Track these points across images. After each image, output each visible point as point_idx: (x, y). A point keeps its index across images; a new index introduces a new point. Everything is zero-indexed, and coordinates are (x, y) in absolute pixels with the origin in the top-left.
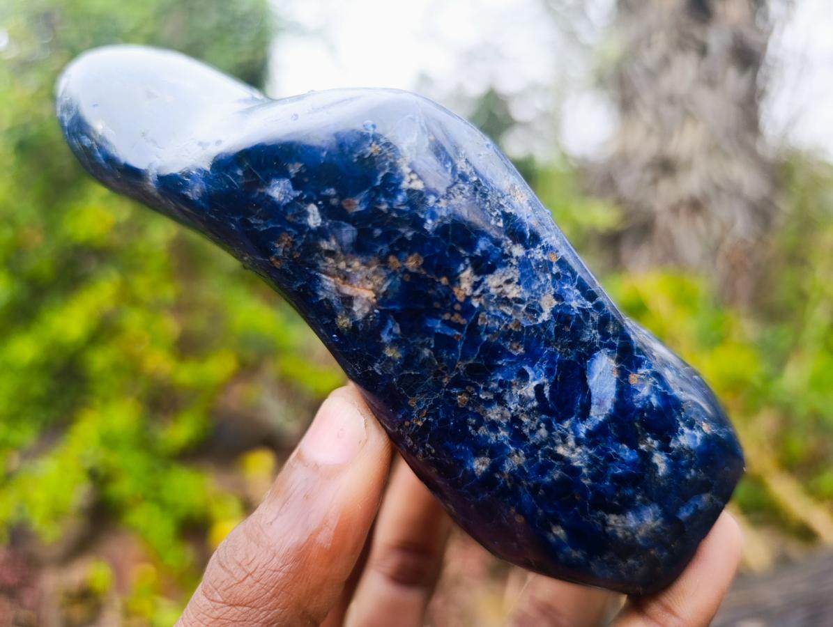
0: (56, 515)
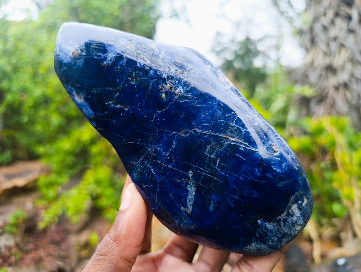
0: (78, 212)
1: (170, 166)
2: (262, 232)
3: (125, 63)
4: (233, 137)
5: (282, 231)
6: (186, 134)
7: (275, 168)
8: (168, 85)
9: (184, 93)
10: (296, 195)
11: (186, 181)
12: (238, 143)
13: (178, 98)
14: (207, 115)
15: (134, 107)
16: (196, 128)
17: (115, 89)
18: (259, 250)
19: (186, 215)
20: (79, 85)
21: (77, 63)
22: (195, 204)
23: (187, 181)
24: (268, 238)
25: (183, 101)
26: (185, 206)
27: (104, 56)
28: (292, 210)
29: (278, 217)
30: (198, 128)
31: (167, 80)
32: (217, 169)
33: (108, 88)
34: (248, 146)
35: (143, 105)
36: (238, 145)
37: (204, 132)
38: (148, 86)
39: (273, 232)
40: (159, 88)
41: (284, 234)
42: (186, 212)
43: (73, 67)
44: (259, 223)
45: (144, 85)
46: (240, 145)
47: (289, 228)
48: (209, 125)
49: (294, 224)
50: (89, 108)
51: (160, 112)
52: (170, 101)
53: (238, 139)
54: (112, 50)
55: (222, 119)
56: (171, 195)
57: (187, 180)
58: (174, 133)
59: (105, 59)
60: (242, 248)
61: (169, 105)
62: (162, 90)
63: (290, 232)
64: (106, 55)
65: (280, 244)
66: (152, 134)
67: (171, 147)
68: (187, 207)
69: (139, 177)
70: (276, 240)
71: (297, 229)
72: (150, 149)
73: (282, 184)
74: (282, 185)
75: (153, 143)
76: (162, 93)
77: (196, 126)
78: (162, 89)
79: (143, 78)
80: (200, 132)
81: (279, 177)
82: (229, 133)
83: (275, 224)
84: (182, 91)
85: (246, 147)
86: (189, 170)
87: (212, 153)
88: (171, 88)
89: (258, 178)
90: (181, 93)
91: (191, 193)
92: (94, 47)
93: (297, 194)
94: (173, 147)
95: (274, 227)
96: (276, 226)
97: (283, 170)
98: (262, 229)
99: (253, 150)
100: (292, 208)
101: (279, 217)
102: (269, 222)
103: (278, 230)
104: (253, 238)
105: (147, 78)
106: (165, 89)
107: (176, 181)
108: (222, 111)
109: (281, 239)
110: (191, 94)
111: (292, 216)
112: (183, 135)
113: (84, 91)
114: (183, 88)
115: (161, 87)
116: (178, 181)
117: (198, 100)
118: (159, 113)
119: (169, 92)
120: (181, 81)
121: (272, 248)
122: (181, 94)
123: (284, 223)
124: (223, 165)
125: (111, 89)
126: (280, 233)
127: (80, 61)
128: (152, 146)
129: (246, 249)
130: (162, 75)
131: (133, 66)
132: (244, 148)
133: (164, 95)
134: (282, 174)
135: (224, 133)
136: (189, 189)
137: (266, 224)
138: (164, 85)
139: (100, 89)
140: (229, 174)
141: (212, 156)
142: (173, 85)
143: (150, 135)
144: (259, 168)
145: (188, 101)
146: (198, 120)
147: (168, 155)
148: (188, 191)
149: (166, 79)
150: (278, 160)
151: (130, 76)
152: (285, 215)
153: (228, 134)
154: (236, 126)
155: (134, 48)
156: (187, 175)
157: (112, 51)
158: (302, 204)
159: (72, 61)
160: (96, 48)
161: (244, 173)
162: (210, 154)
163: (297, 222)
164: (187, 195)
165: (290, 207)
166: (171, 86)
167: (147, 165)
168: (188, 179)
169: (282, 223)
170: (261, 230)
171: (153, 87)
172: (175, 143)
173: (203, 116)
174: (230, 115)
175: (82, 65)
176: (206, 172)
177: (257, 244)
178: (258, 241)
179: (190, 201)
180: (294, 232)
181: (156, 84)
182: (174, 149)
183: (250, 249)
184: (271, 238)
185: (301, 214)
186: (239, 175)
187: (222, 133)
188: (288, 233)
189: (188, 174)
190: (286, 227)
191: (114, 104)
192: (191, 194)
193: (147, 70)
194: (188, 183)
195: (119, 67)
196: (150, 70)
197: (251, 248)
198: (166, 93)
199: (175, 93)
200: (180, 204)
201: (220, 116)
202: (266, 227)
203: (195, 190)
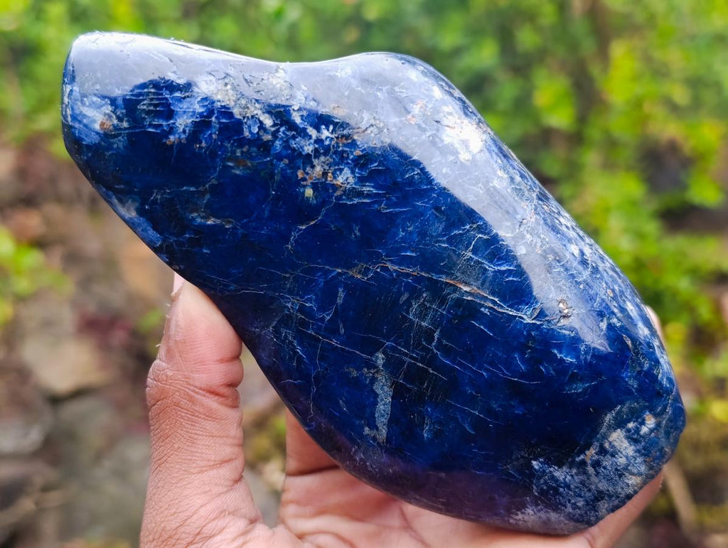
1: (334, 342)
2: (547, 486)
3: (217, 133)
4: (467, 284)
5: (593, 487)
6: (365, 274)
7: (560, 353)
8: (318, 169)
9: (355, 184)
10: (618, 412)
11: (371, 375)
12: (478, 298)
13: (342, 195)
14: (411, 233)
15: (245, 220)
16: (387, 261)
17: (201, 189)
18: (547, 522)
19: (375, 444)
20: (122, 187)
21: (113, 143)
22: (392, 422)
23: (374, 374)
24: (561, 498)
25: (355, 202)
26: (373, 426)
27: (169, 125)
28: (610, 443)
29: (579, 456)
30: (392, 262)
31: (315, 158)
32: (435, 351)
33: (185, 188)
34: (499, 305)
35: (266, 215)
36: (479, 301)
37: (404, 271)
38: (272, 175)
39: (572, 486)
40: (297, 176)
41: (600, 492)
42: (374, 439)
43: (106, 153)
44: (536, 467)
45: (262, 174)
46: (482, 302)
47: (609, 480)
48: (414, 255)
49: (620, 473)
50: (149, 228)
51: (304, 227)
52: (324, 203)
53: (478, 288)
54: (183, 110)
55: (444, 242)
56: (341, 402)
57: (373, 372)
58: (340, 271)
59: (172, 130)
60: (506, 518)
61: (323, 211)
62: (304, 181)
63: (615, 489)
64: (172, 121)
65: (593, 512)
66: (291, 274)
67: (333, 302)
68: (377, 429)
69: (272, 362)
70: (583, 505)
71: (630, 482)
72: (289, 305)
73: (579, 388)
74: (580, 390)
75: (295, 292)
76: (305, 186)
77: (385, 256)
78: (304, 179)
79: (259, 159)
80: (395, 271)
81: (570, 373)
82: (458, 274)
83: (574, 471)
84: (351, 180)
85: (495, 307)
86: (377, 350)
87: (424, 318)
88: (325, 174)
89: (522, 376)
90: (348, 183)
91: (383, 400)
92: (145, 107)
93: (621, 408)
94: (340, 301)
95: (572, 476)
96: (577, 474)
97: (582, 357)
98: (545, 481)
99: (511, 313)
100: (611, 439)
101: (582, 457)
102: (560, 467)
103: (582, 483)
104: (528, 498)
105: (269, 159)
106: (311, 178)
107: (350, 373)
108: (444, 223)
109: (593, 502)
110: (373, 184)
111: (613, 456)
112: (359, 277)
113: (133, 196)
114: (353, 172)
115: (302, 174)
116: (355, 374)
117: (388, 199)
118: (301, 230)
119: (322, 183)
120: (348, 157)
121: (577, 521)
122: (349, 186)
123: (596, 470)
124: (446, 345)
125: (192, 189)
126: (590, 490)
127: (120, 141)
128: (293, 298)
129: (516, 520)
130: (302, 147)
131: (235, 138)
132: (490, 308)
133: (309, 192)
134: (578, 367)
135: (448, 274)
136: (379, 391)
137: (552, 469)
138: (308, 169)
139: (168, 191)
140: (460, 364)
141: (423, 324)
142: (330, 167)
143: (287, 275)
144: (522, 354)
145: (365, 201)
146: (391, 244)
147: (328, 318)
148: (376, 395)
149: (311, 155)
150: (569, 335)
151: (229, 159)
152: (596, 453)
153: (457, 277)
154: (476, 258)
155: (233, 95)
156: (372, 361)
157: (185, 112)
158: (637, 430)
159: (101, 140)
160: (149, 110)
161: (491, 363)
162: (419, 318)
163: (629, 468)
164: (376, 403)
165: (605, 437)
166: (324, 169)
167: (286, 337)
168: (376, 370)
169: (590, 470)
170: (542, 481)
171: (284, 176)
172: (341, 294)
173: (402, 234)
174: (461, 232)
175: (124, 147)
176: (411, 357)
177: (539, 511)
178: (539, 505)
179: (383, 416)
180: (622, 488)
181: (290, 168)
182: (341, 305)
183: (525, 521)
184: (569, 501)
185: (638, 451)
186: (480, 367)
187: (443, 273)
188: (608, 491)
189: (374, 359)
190: (602, 477)
191: (202, 218)
192: (383, 402)
193: (268, 141)
194: (377, 378)
195: (204, 144)
196: (273, 142)
197: (526, 518)
198: (315, 186)
199: (334, 184)
200: (363, 422)
201: (439, 235)
202: (553, 478)
203: (391, 393)
